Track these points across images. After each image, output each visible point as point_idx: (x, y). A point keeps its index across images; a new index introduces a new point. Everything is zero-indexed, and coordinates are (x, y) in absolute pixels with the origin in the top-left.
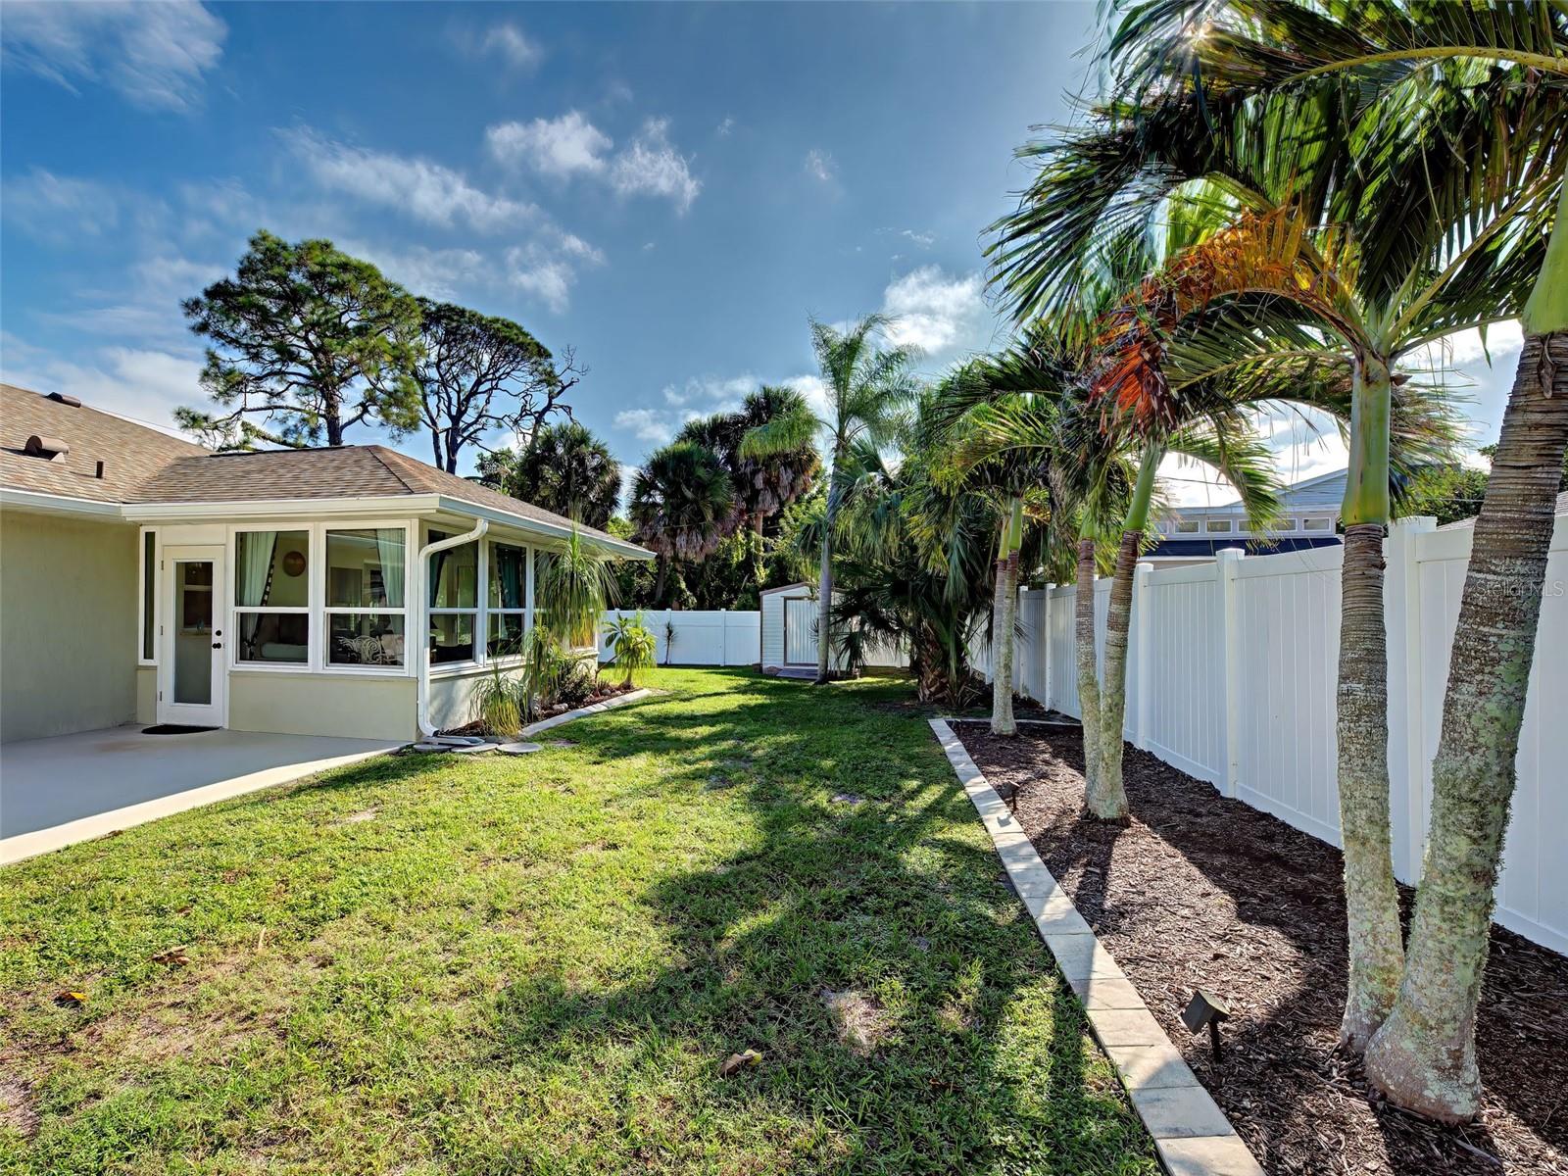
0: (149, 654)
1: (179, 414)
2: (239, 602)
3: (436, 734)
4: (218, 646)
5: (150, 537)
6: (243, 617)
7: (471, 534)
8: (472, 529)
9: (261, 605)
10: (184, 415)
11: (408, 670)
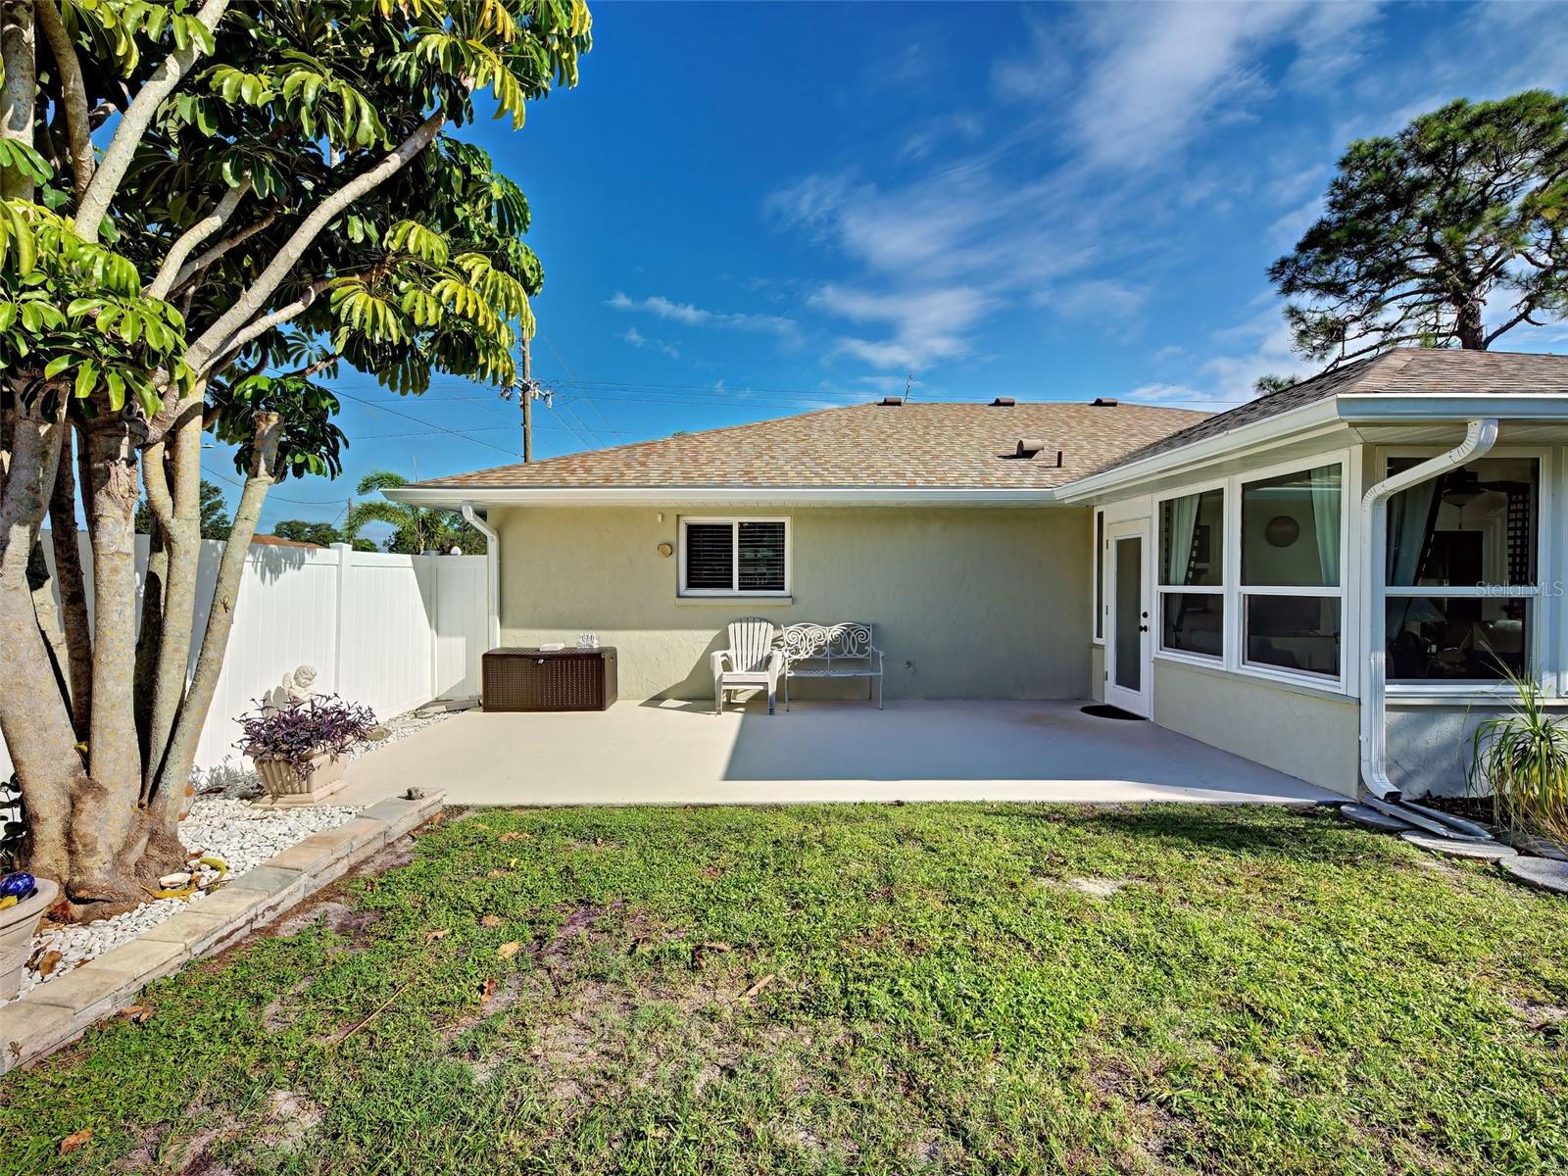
0: (1099, 635)
1: (1261, 385)
2: (1165, 580)
3: (1393, 798)
4: (1145, 629)
5: (1101, 515)
6: (1167, 598)
7: (1454, 452)
8: (1457, 443)
9: (1186, 584)
10: (1266, 384)
11: (1346, 682)
